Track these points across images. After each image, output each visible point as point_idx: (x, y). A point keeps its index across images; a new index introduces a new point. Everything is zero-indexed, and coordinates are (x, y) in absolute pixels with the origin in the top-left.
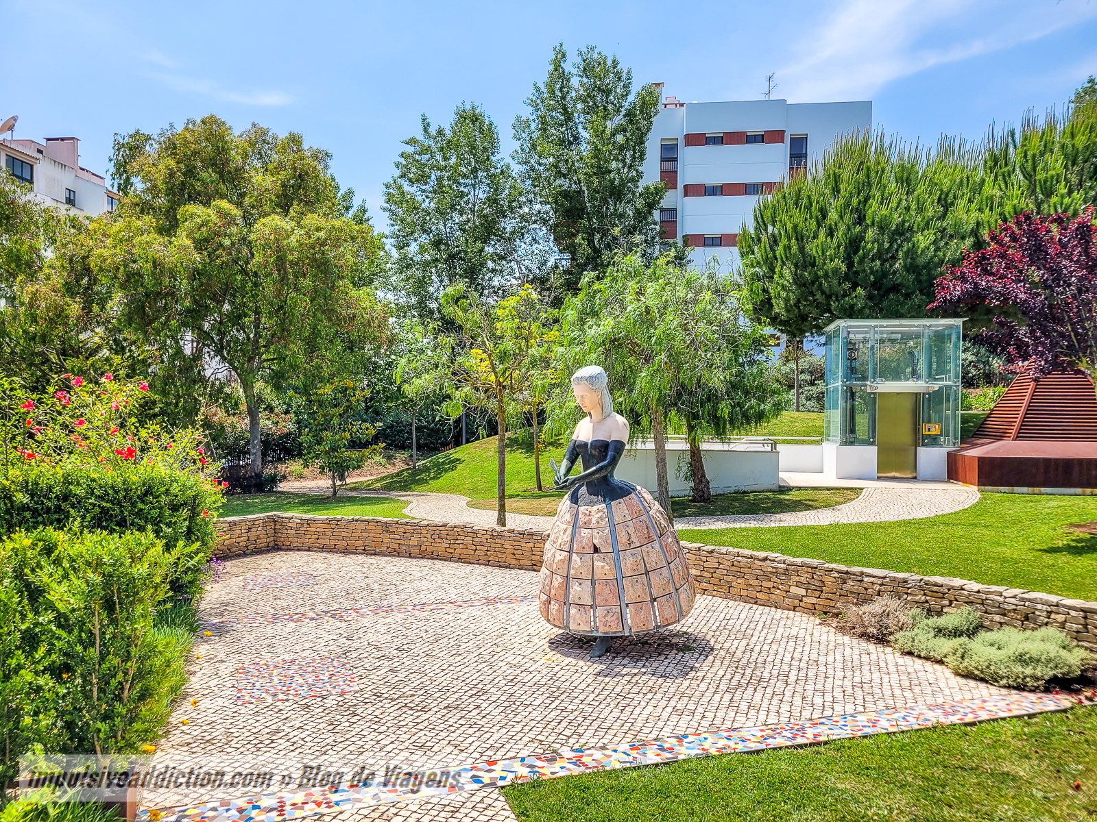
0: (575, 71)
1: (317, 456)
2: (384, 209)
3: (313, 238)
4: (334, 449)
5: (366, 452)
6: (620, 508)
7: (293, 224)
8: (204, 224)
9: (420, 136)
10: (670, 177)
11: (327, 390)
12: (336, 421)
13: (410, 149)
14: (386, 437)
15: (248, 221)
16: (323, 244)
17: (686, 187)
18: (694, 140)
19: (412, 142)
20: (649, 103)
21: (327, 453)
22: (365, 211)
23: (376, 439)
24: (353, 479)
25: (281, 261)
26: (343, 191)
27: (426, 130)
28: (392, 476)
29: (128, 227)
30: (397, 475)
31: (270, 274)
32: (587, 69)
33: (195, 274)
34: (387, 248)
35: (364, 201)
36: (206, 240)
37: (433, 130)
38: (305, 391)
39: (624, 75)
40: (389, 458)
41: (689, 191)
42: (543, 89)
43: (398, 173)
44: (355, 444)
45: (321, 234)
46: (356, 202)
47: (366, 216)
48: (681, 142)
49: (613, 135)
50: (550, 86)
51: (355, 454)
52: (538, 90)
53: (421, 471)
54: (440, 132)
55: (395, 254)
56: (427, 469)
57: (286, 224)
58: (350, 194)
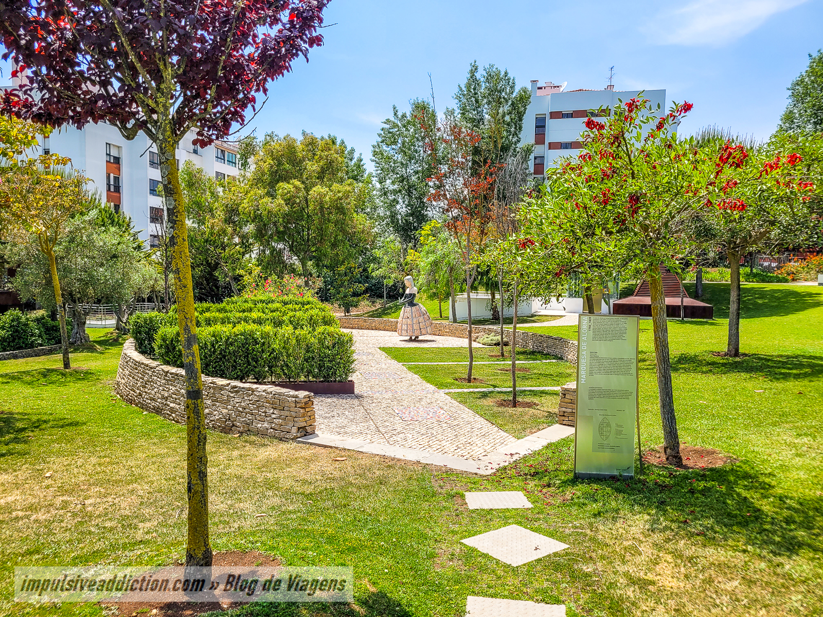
0: (482, 79)
1: (337, 300)
2: (373, 161)
3: (337, 197)
4: (345, 296)
5: (360, 298)
6: (414, 308)
7: (327, 189)
8: (289, 192)
9: (392, 119)
10: (540, 138)
11: (342, 269)
12: (346, 283)
13: (387, 126)
14: (372, 290)
15: (307, 190)
16: (341, 199)
17: (550, 143)
18: (555, 115)
19: (388, 121)
20: (524, 98)
21: (342, 298)
22: (361, 160)
23: (365, 292)
24: (354, 312)
25: (322, 208)
26: (349, 149)
27: (395, 114)
28: (373, 311)
29: (255, 194)
30: (376, 311)
31: (317, 214)
32: (489, 77)
33: (285, 215)
34: (373, 183)
35: (361, 154)
36: (289, 199)
37: (400, 114)
38: (331, 268)
39: (511, 81)
40: (373, 302)
41: (552, 146)
42: (464, 89)
43: (380, 140)
44: (355, 294)
45: (340, 195)
46: (356, 156)
47: (362, 163)
48: (548, 117)
49: (504, 116)
50: (468, 86)
51: (355, 299)
52: (461, 89)
53: (388, 309)
54: (404, 116)
55: (378, 186)
56: (391, 308)
57: (324, 190)
58: (353, 150)
